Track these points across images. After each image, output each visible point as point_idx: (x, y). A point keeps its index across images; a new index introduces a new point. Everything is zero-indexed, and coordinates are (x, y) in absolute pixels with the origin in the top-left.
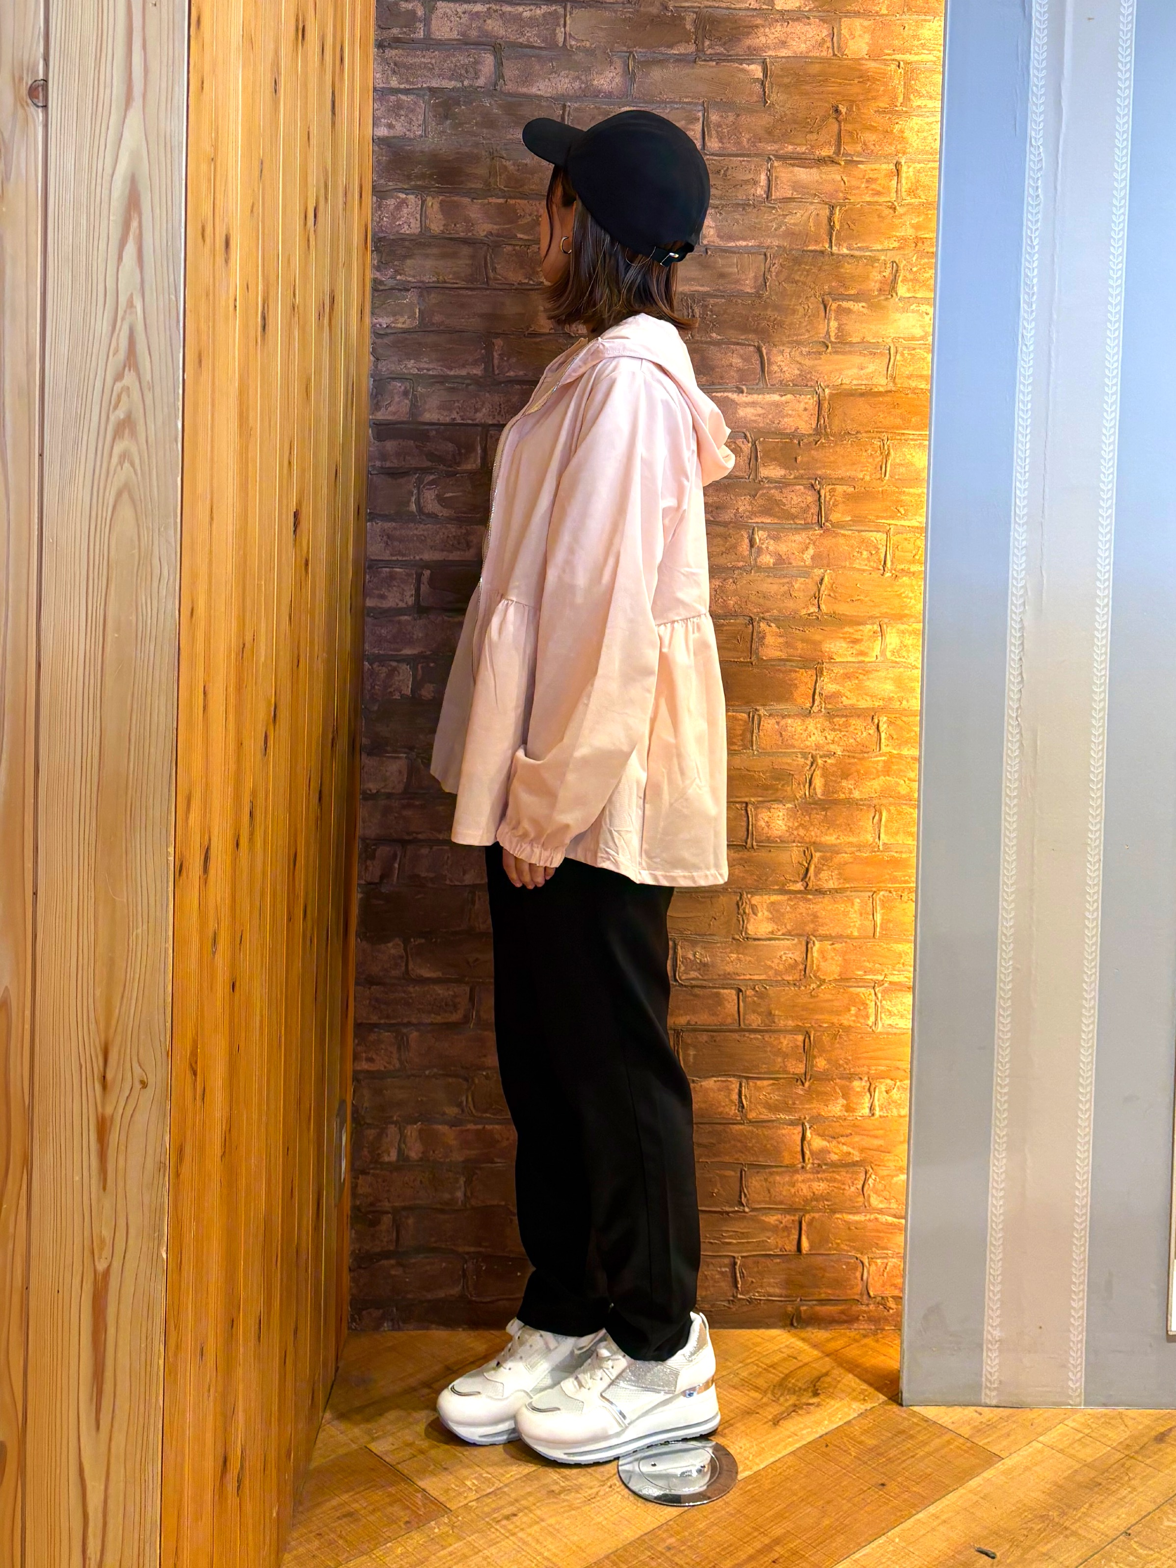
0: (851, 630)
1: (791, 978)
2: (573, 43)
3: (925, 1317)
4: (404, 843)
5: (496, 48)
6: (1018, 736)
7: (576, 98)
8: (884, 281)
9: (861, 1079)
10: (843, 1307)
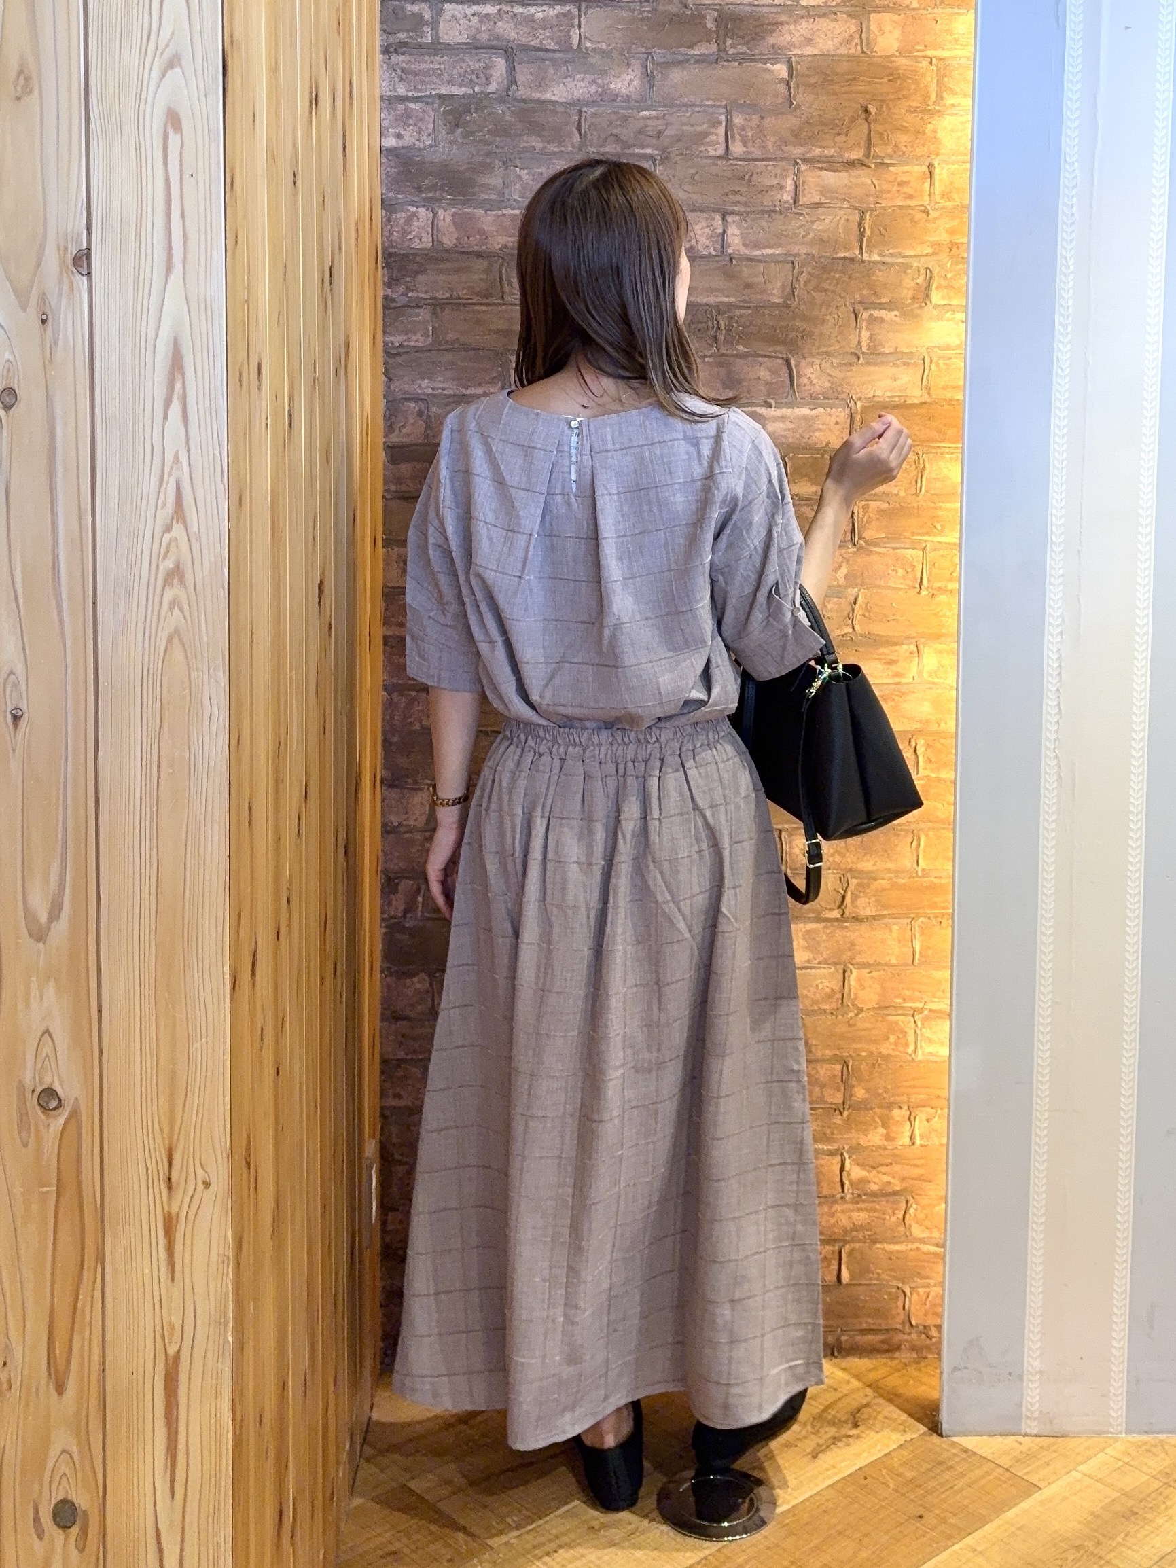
0: (885, 650)
1: (826, 1007)
2: (588, 45)
3: (965, 1350)
5: (509, 52)
6: (1056, 768)
7: (592, 103)
8: (917, 289)
9: (901, 1108)
10: (881, 1337)
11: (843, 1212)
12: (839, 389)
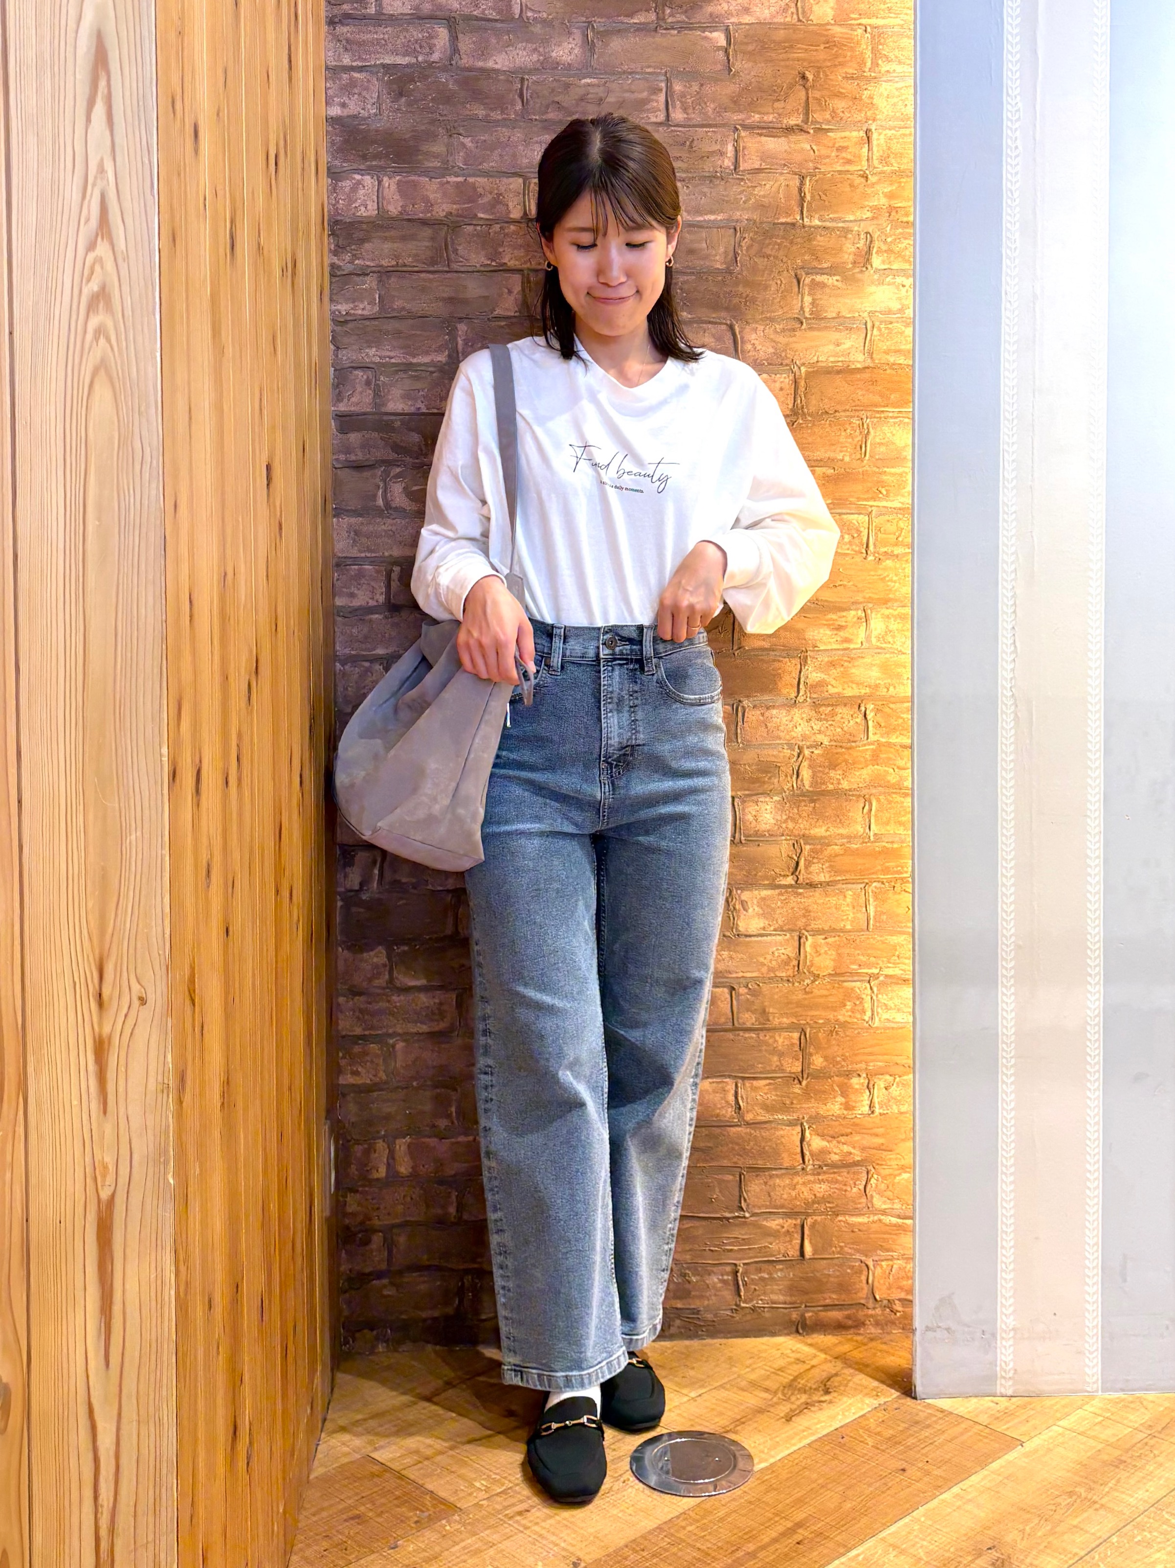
0: (837, 617)
1: (784, 975)
2: (530, 14)
3: (937, 1308)
5: (451, 21)
6: (1013, 707)
7: (536, 70)
8: (858, 253)
9: (859, 1076)
10: (848, 1312)
11: (804, 1184)
12: (784, 354)
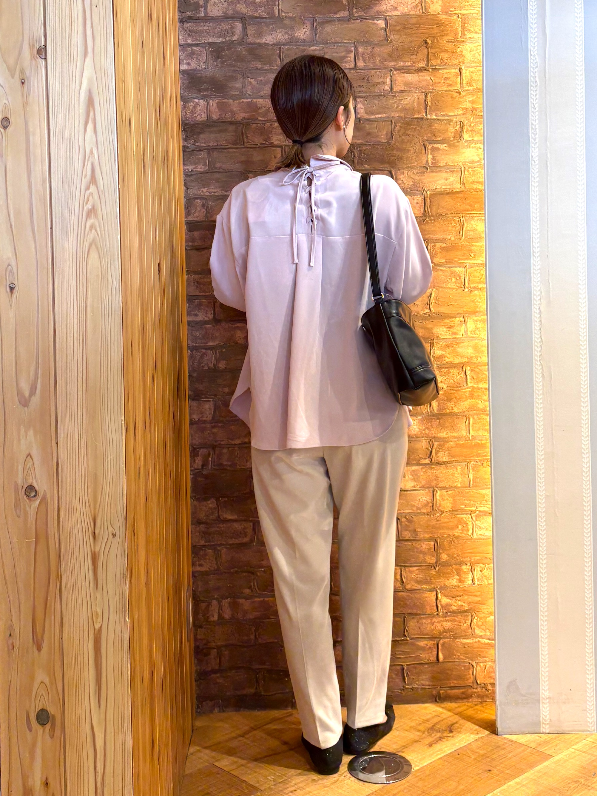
0: (448, 321)
1: (425, 511)
3: (508, 687)
4: (214, 447)
6: (541, 370)
7: (287, 43)
8: (456, 132)
9: (466, 564)
10: (463, 690)
12: (418, 185)
